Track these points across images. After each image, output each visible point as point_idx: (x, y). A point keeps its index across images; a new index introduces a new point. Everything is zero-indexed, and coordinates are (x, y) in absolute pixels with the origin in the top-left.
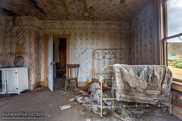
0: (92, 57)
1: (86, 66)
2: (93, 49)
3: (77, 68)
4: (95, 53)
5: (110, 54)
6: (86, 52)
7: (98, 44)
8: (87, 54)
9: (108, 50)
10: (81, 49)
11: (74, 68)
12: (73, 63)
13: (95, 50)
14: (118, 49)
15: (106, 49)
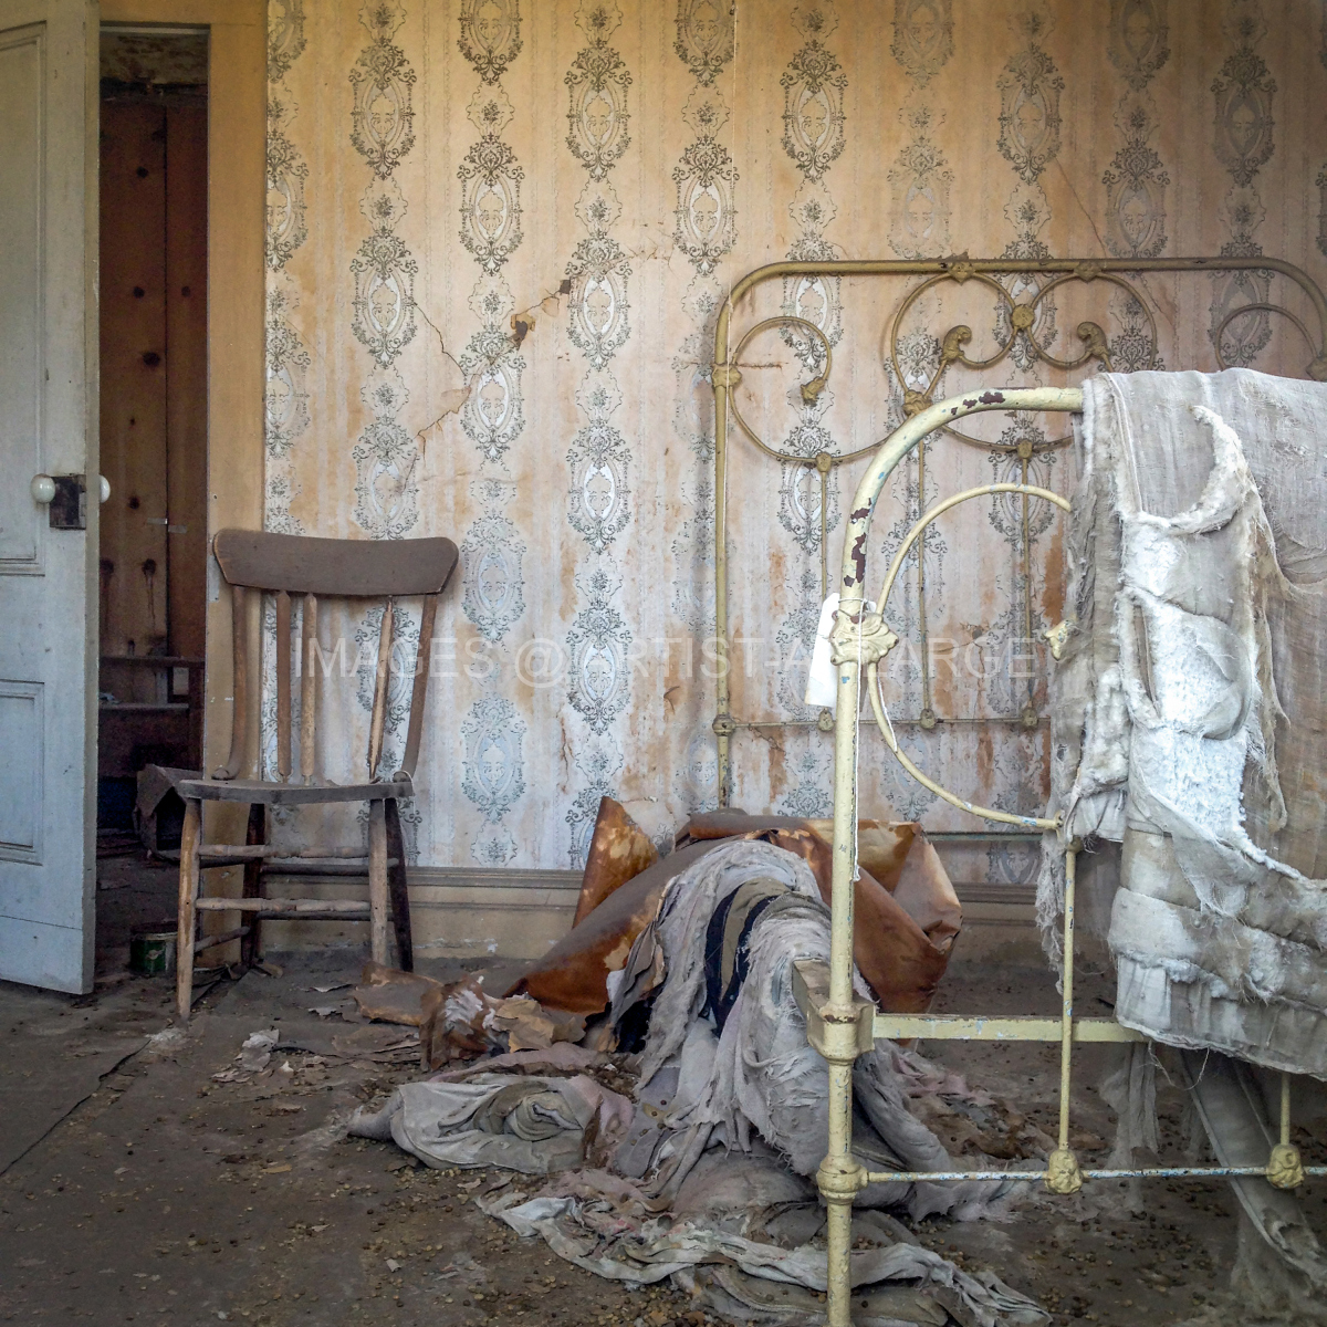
0: (692, 418)
1: (585, 572)
2: (706, 258)
3: (412, 614)
4: (746, 339)
5: (1038, 355)
6: (587, 326)
7: (810, 165)
8: (601, 353)
9: (986, 272)
10: (492, 258)
11: (355, 600)
12: (336, 522)
13: (744, 289)
14: (1178, 266)
15: (945, 270)
